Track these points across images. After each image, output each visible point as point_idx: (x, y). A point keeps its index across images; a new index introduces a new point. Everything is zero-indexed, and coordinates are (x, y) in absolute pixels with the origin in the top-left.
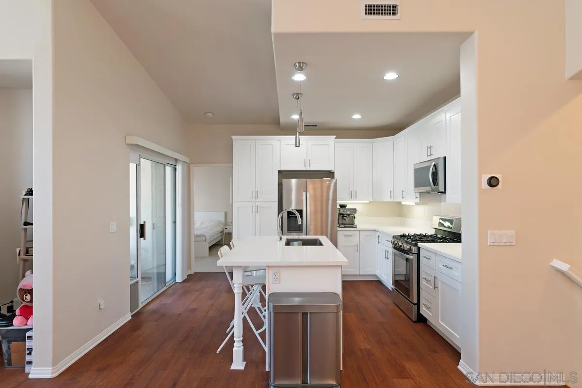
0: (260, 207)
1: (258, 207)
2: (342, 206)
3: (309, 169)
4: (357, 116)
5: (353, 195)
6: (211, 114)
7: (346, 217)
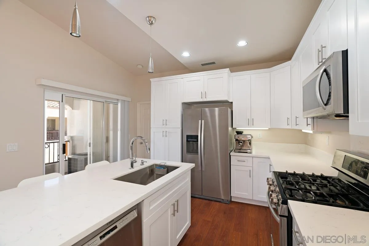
0: (169, 132)
1: (167, 133)
2: (239, 133)
3: (205, 100)
4: (242, 43)
5: (250, 122)
6: (140, 66)
7: (241, 142)
